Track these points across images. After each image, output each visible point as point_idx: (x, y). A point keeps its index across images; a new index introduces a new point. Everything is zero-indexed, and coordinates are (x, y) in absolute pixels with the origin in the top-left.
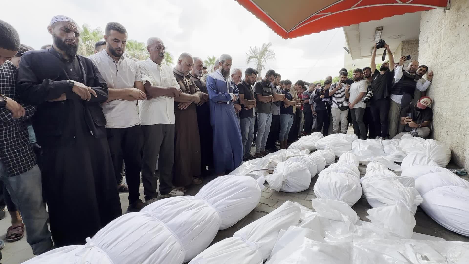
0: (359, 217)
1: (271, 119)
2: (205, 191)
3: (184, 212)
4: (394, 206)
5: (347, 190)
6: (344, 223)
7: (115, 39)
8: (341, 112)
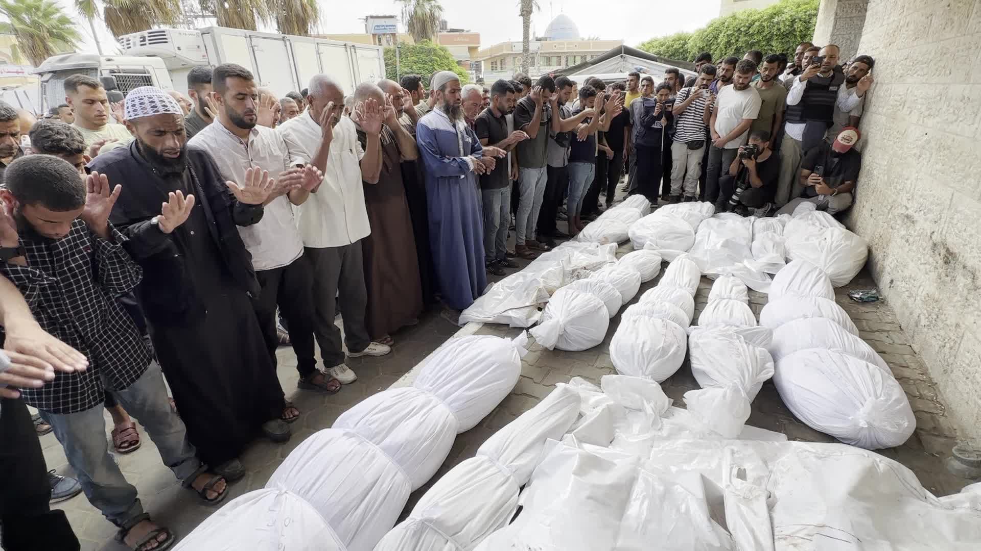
0: (672, 400)
1: (545, 179)
2: (430, 376)
3: (403, 424)
4: (723, 390)
5: (660, 357)
6: (646, 414)
7: (240, 94)
8: (690, 152)
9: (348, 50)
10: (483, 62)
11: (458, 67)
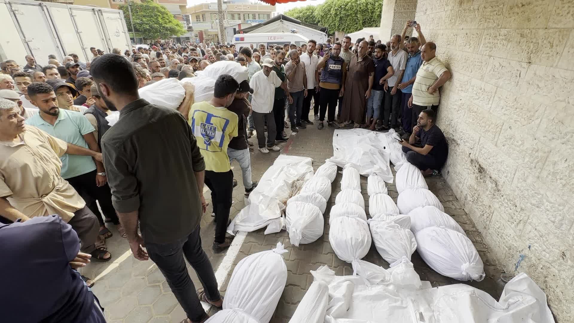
5: (361, 246)
9: (96, 13)
10: (190, 15)
11: (175, 20)
